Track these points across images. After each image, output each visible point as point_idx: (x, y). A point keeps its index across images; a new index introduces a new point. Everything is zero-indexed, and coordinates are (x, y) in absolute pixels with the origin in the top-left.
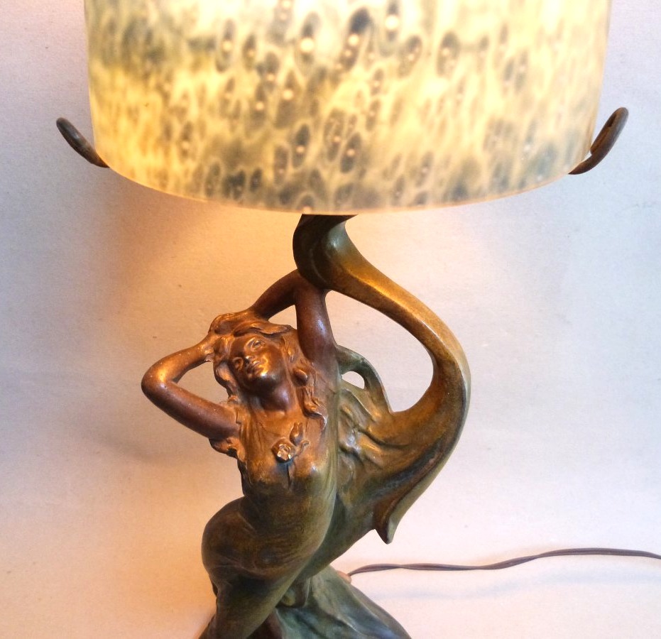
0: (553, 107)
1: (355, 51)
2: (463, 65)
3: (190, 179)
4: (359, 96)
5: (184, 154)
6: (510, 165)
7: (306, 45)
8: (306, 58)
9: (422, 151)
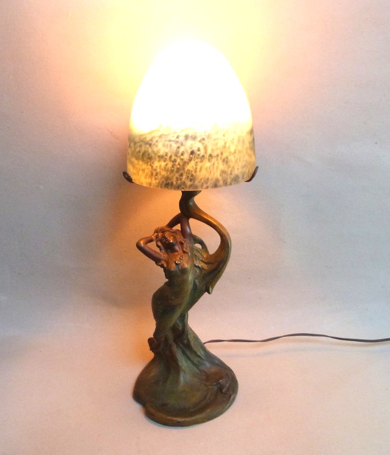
0: (236, 167)
1: (192, 158)
2: (214, 160)
3: (157, 184)
4: (193, 167)
5: (156, 179)
6: (227, 179)
7: (182, 157)
8: (182, 159)
9: (206, 177)
